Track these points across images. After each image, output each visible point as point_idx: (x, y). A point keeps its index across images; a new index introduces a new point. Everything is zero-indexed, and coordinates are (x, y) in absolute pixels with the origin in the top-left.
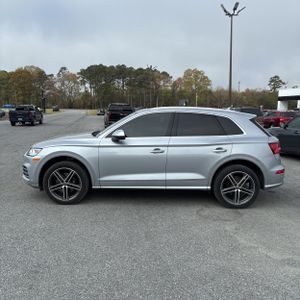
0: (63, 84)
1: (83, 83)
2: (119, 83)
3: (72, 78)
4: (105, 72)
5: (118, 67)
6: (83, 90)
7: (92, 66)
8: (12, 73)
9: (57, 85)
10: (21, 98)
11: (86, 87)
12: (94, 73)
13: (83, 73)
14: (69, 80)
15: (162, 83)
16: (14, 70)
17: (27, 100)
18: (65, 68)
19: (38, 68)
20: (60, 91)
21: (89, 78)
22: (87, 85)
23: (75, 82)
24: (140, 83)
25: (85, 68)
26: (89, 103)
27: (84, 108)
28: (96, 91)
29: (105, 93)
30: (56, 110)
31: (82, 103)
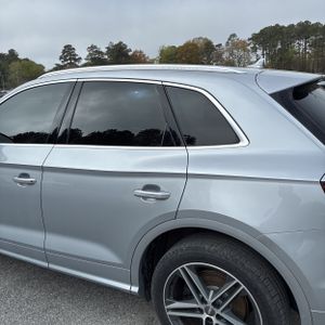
0: (232, 54)
1: (255, 50)
2: (300, 45)
3: (242, 45)
4: (282, 33)
7: (266, 28)
9: (225, 56)
11: (257, 55)
12: (269, 36)
13: (255, 38)
14: (238, 49)
16: (182, 44)
18: (234, 35)
19: (206, 39)
20: (228, 62)
21: (261, 43)
22: (259, 52)
23: (245, 50)
25: (257, 32)
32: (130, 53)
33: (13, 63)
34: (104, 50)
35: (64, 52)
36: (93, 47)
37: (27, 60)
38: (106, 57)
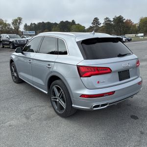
32: (124, 21)
33: (73, 26)
34: (112, 20)
35: (94, 20)
36: (107, 18)
37: (79, 24)
38: (112, 23)
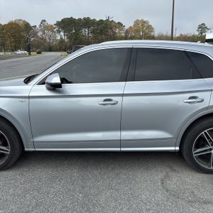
0: (44, 33)
1: (59, 32)
2: (85, 32)
3: (50, 28)
4: (75, 23)
5: (84, 19)
6: (59, 38)
7: (65, 19)
8: (5, 25)
9: (40, 34)
10: (13, 44)
11: (61, 36)
12: (66, 24)
13: (58, 24)
14: (48, 30)
15: (117, 31)
16: (7, 23)
17: (17, 45)
18: (44, 21)
19: (24, 21)
20: (42, 39)
21: (63, 28)
22: (62, 34)
23: (53, 31)
24: (101, 31)
25: (60, 20)
26: (64, 47)
27: (60, 51)
28: (68, 38)
29: (75, 39)
30: (39, 53)
31: (59, 47)
